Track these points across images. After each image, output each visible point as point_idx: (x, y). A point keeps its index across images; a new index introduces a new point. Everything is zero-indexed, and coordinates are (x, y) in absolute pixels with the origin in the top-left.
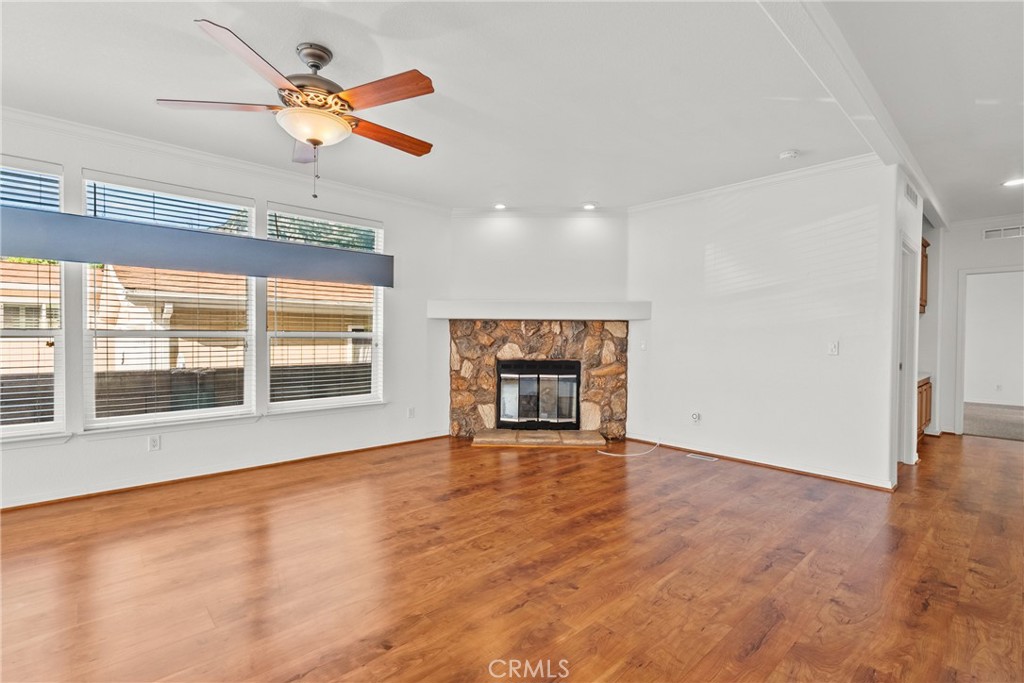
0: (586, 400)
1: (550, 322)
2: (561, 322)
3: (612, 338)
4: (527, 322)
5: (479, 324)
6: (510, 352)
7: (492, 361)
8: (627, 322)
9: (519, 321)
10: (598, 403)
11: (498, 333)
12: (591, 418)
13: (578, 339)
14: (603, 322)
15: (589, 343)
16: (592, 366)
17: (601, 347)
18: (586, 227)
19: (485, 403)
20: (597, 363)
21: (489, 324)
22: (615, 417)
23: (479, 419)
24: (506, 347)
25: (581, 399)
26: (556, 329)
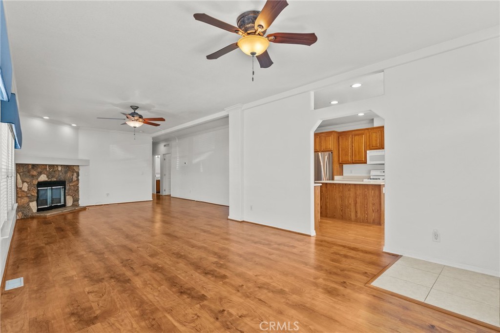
0: (68, 195)
1: (57, 166)
2: (61, 165)
3: (76, 172)
4: (50, 166)
5: (30, 167)
6: (43, 178)
7: (36, 183)
8: (79, 166)
9: (46, 165)
10: (71, 196)
11: (39, 170)
12: (70, 202)
13: (66, 173)
14: (74, 166)
15: (69, 175)
16: (70, 182)
17: (73, 175)
18: (66, 131)
19: (32, 201)
20: (71, 181)
21: (34, 166)
22: (76, 200)
23: (30, 209)
24: (42, 176)
25: (66, 194)
26: (60, 169)
